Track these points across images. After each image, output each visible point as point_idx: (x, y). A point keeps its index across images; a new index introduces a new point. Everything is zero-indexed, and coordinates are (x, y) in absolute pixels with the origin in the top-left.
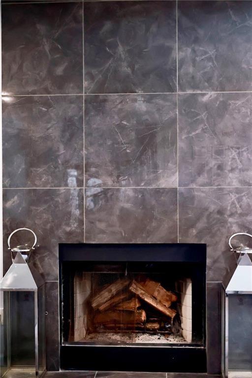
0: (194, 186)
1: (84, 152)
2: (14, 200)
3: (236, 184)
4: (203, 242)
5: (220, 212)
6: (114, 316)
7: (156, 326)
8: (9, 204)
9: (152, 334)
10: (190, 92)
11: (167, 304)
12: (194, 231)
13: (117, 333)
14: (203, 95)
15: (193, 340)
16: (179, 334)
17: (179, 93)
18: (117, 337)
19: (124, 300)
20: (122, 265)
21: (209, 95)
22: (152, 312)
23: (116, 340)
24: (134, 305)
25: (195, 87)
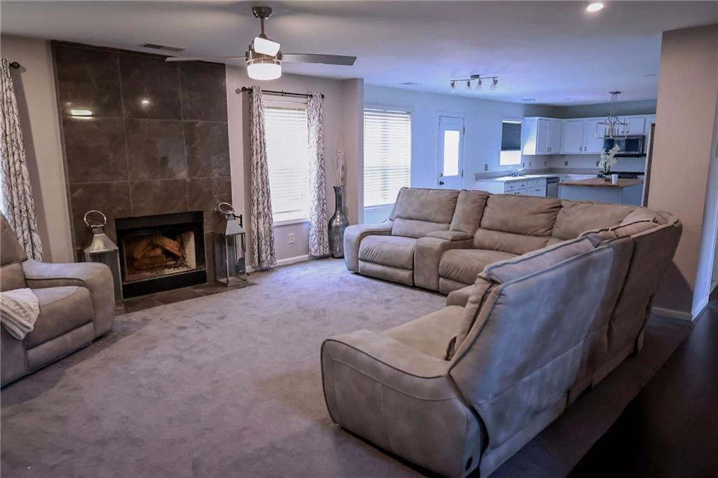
0: (195, 178)
1: (127, 157)
2: (79, 192)
3: (216, 175)
4: (201, 210)
5: (210, 192)
6: (147, 261)
7: (172, 263)
8: (76, 195)
9: (169, 268)
10: (189, 121)
11: (177, 249)
12: (197, 204)
13: (147, 271)
14: (197, 123)
15: (197, 266)
16: (183, 264)
17: (183, 120)
18: (148, 274)
19: (150, 250)
20: (155, 229)
21: (200, 123)
22: (169, 254)
23: (147, 276)
24: (159, 252)
25: (192, 118)
